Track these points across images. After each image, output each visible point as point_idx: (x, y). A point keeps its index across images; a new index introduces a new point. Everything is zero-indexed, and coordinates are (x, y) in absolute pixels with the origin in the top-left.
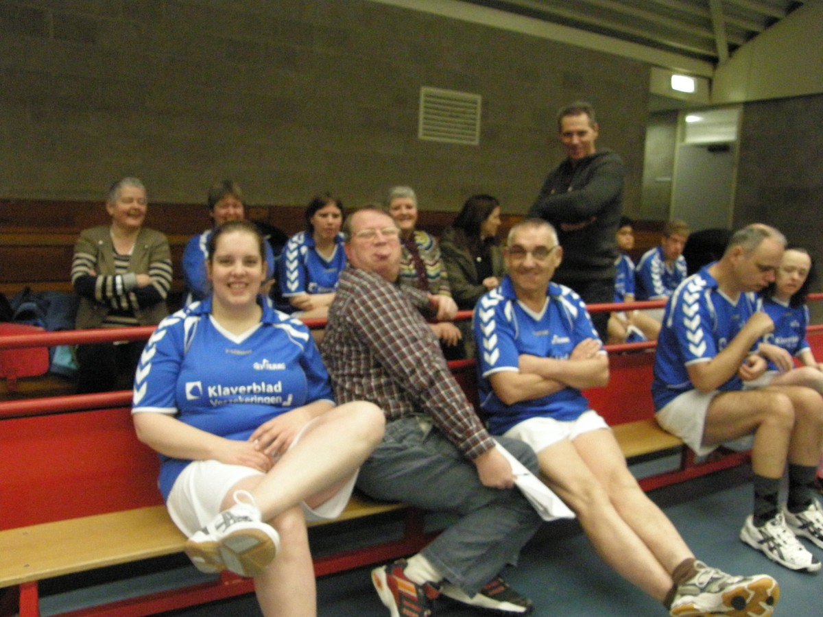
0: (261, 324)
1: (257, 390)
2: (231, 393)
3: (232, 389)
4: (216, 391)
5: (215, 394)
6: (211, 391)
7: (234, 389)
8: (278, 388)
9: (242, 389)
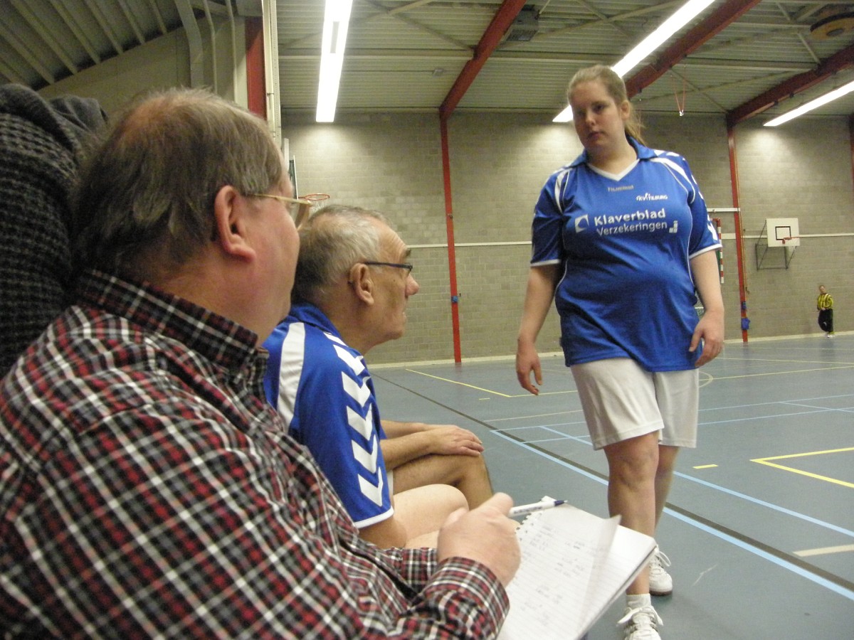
0: (639, 160)
1: (641, 216)
2: (616, 220)
3: (616, 217)
4: (602, 220)
5: (601, 223)
6: (597, 221)
7: (619, 217)
8: (661, 214)
9: (626, 217)
